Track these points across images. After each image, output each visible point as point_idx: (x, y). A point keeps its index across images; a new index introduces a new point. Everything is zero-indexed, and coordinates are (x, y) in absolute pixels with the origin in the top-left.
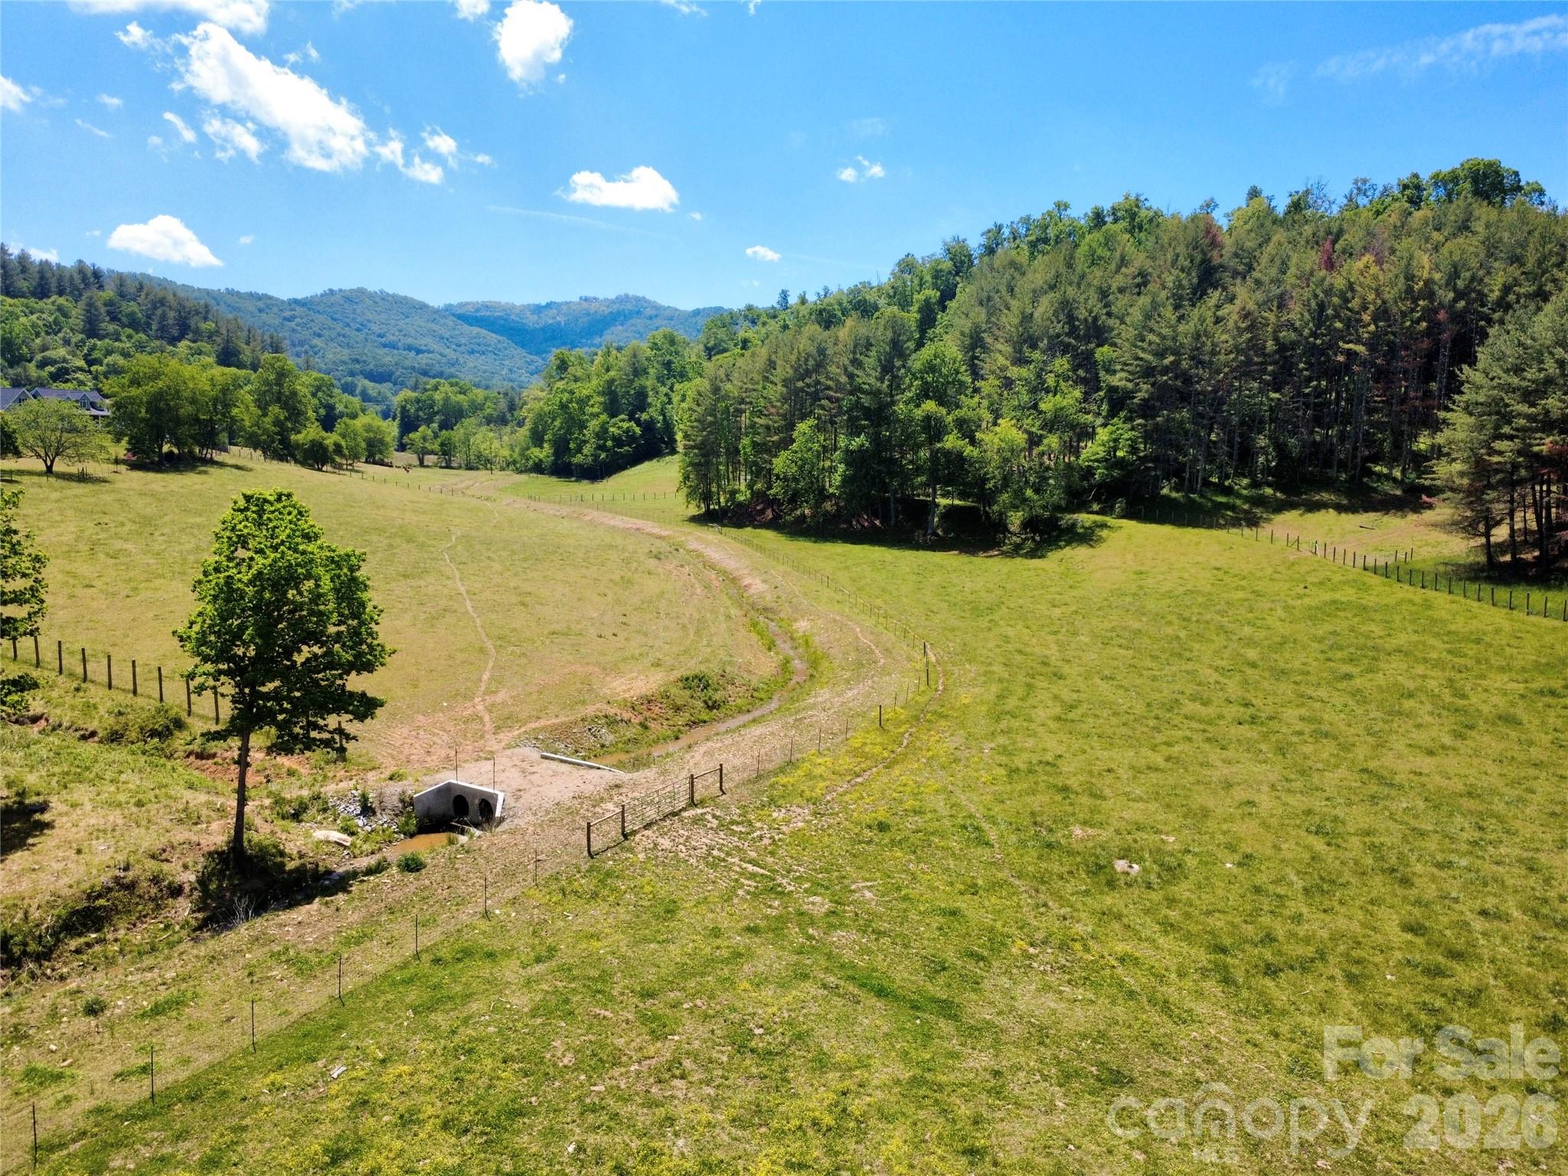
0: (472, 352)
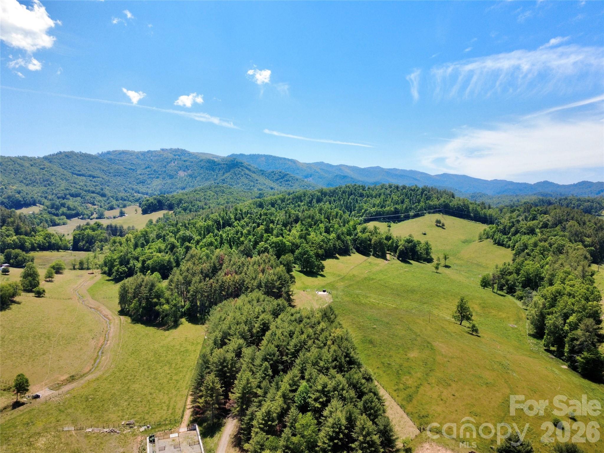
0: (115, 176)
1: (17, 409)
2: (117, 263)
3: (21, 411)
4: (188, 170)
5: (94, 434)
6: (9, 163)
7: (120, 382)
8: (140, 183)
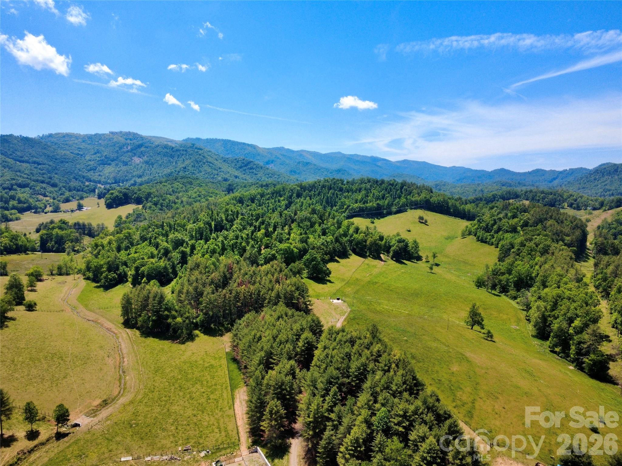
0: (62, 162)
1: (61, 440)
2: (105, 269)
3: (67, 442)
4: (144, 156)
5: (154, 462)
7: (157, 404)
8: (91, 170)
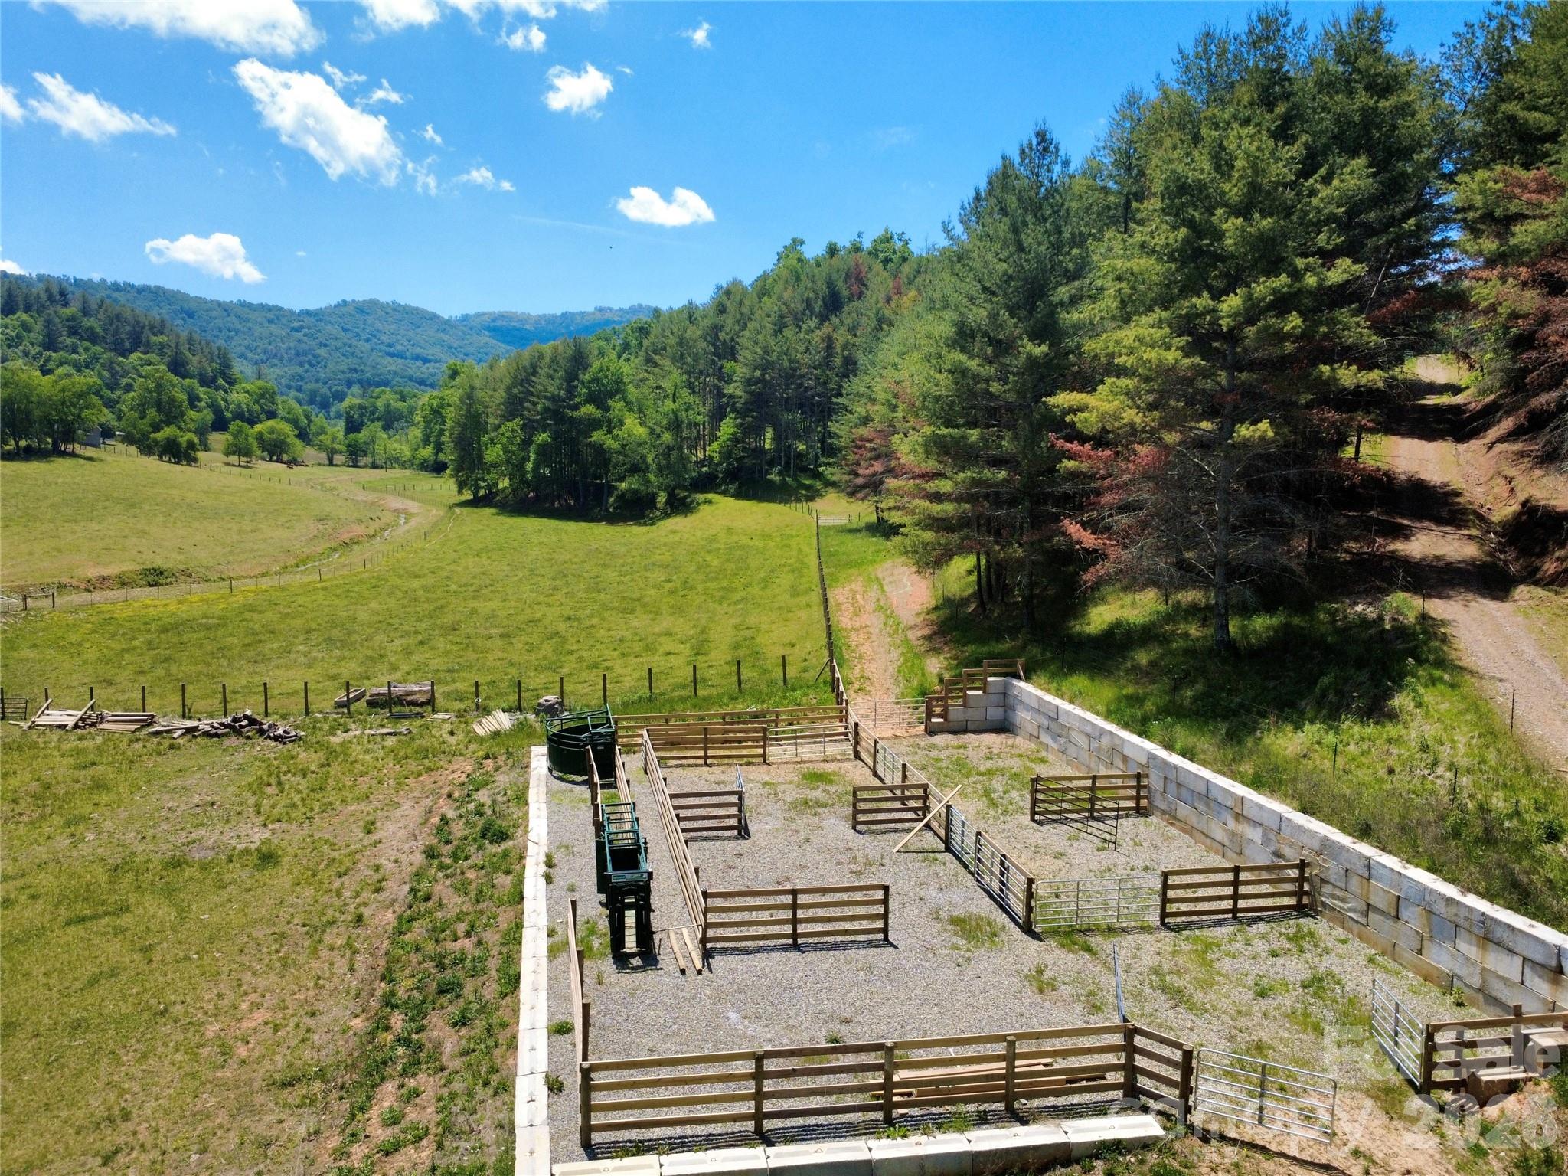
5: (84, 737)
6: (214, 314)
